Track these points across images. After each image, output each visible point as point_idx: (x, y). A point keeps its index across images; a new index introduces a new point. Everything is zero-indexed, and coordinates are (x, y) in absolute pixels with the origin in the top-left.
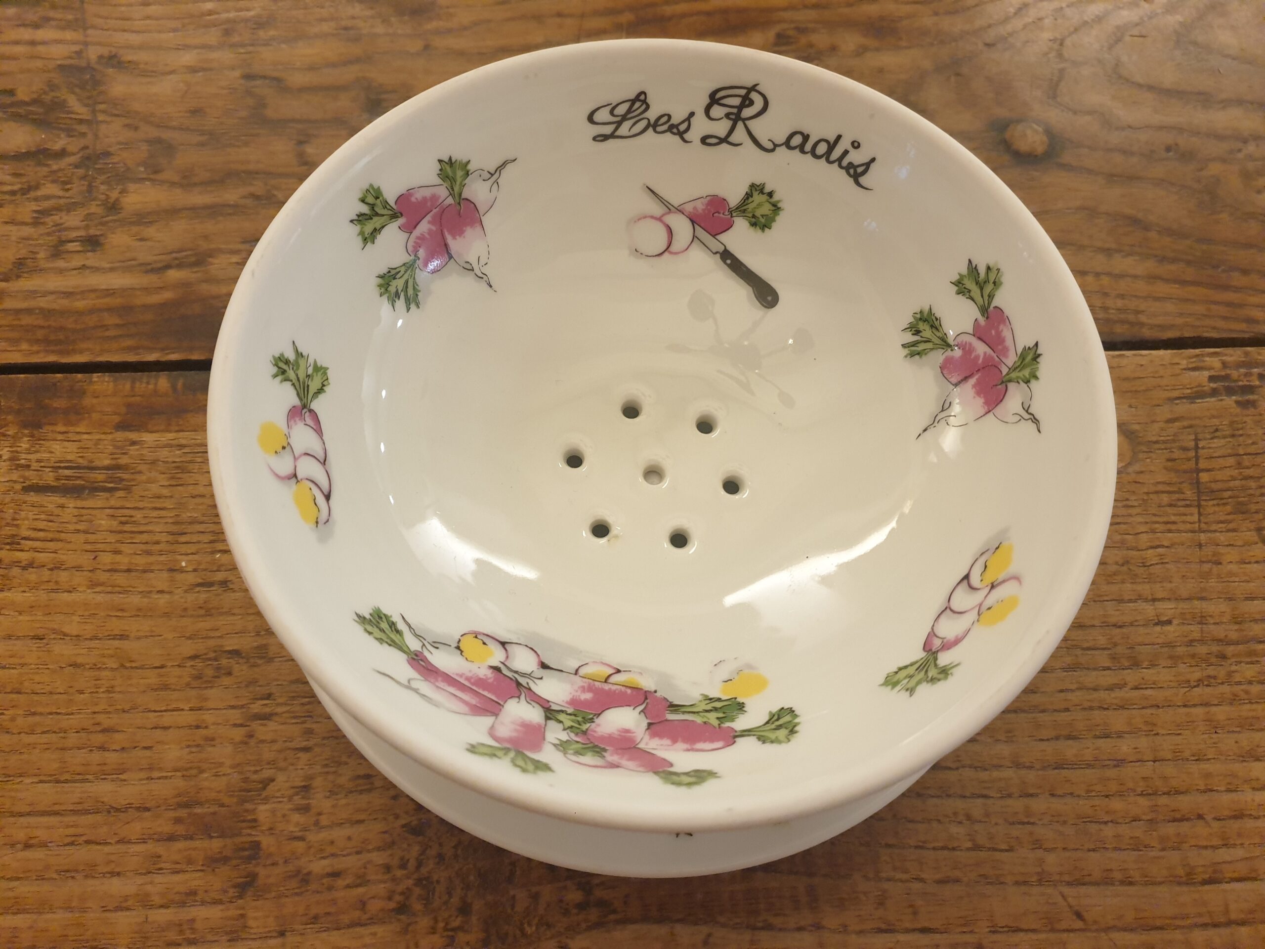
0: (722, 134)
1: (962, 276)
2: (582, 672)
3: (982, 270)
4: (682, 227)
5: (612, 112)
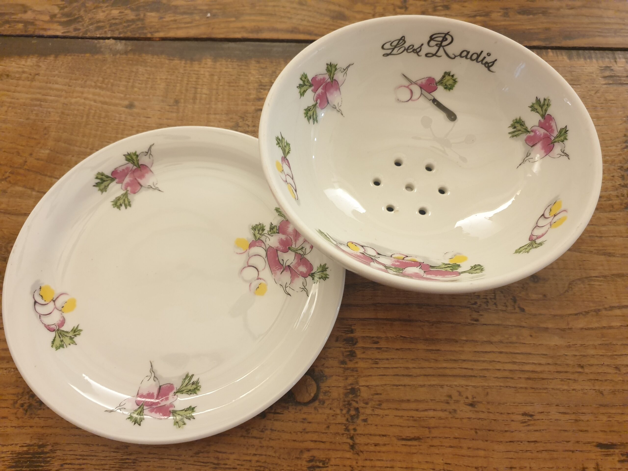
0: (434, 52)
1: (533, 104)
2: (393, 256)
3: (542, 101)
4: (416, 90)
5: (391, 44)
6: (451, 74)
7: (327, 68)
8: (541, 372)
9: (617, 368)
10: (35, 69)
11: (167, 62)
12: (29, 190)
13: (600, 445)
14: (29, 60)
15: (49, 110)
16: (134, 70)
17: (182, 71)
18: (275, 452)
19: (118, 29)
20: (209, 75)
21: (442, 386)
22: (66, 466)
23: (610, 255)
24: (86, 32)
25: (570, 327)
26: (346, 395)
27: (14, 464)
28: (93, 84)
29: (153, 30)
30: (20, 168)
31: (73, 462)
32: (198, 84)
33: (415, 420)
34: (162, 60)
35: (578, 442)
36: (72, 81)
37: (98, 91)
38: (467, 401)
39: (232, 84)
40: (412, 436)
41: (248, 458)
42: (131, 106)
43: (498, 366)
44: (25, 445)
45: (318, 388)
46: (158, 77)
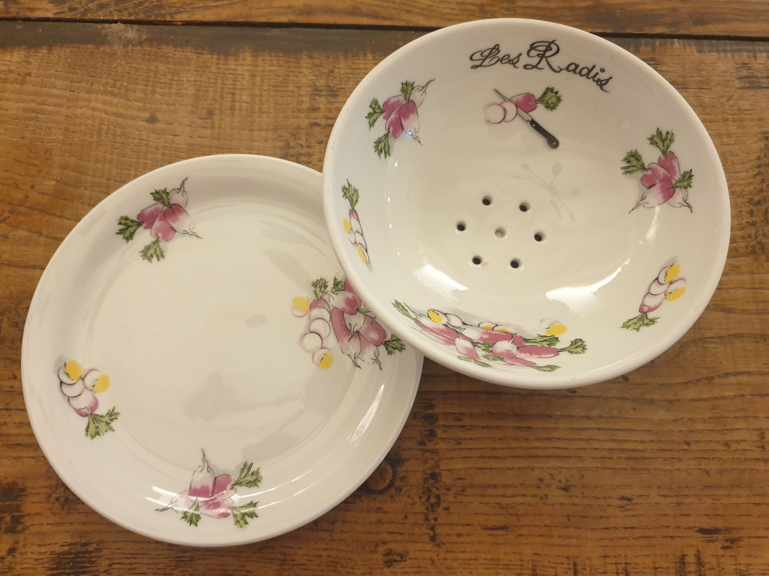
0: (535, 64)
1: (653, 136)
2: (481, 326)
3: (664, 134)
4: (511, 108)
5: (481, 55)
6: (555, 90)
7: (402, 88)
8: (643, 451)
9: (727, 444)
10: (25, 67)
11: (194, 56)
12: (35, 235)
13: (702, 531)
14: (15, 54)
15: (49, 125)
16: (153, 68)
17: (214, 69)
18: (348, 546)
19: (127, 9)
20: (249, 76)
21: (532, 469)
22: (115, 566)
23: (729, 311)
24: (85, 12)
25: (678, 399)
26: (425, 480)
27: (55, 566)
28: (102, 88)
29: (173, 10)
30: (21, 205)
31: (123, 561)
32: (236, 89)
33: (502, 508)
34: (188, 54)
35: (678, 527)
36: (74, 84)
37: (108, 98)
38: (560, 485)
39: (279, 89)
40: (499, 525)
41: (318, 553)
42: (152, 120)
43: (596, 445)
44: (66, 544)
45: (395, 473)
46: (184, 79)
